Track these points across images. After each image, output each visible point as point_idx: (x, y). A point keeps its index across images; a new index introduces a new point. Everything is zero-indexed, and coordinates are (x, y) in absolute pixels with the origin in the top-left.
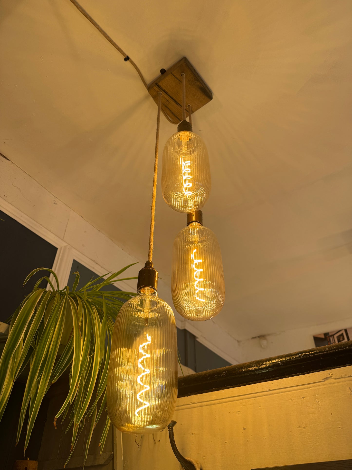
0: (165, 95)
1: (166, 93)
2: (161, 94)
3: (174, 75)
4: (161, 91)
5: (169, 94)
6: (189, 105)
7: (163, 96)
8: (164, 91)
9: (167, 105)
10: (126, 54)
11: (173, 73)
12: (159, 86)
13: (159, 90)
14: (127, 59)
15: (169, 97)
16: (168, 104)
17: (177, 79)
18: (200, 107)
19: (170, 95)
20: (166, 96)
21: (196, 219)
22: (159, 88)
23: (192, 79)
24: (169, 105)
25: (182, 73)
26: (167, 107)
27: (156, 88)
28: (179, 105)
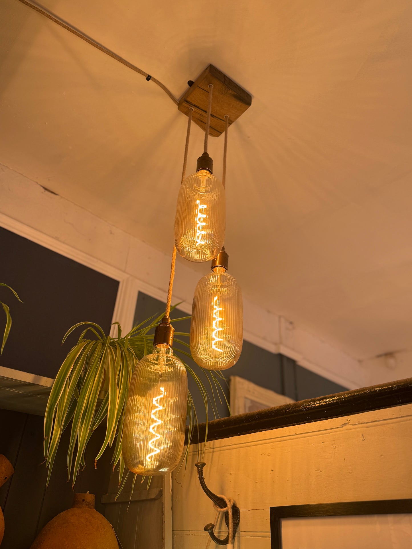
0: (197, 109)
1: (198, 107)
2: (193, 110)
3: (202, 88)
4: (192, 107)
5: (201, 108)
6: (227, 116)
7: (195, 111)
8: (195, 106)
9: (202, 120)
10: (146, 74)
11: (199, 86)
12: (188, 102)
13: (189, 106)
14: (149, 78)
15: (202, 111)
16: (202, 118)
17: (205, 91)
18: (240, 116)
19: (203, 109)
20: (199, 110)
21: (220, 263)
22: (189, 104)
23: (222, 89)
24: (204, 119)
25: (209, 84)
26: (203, 122)
27: (184, 104)
28: (215, 117)
